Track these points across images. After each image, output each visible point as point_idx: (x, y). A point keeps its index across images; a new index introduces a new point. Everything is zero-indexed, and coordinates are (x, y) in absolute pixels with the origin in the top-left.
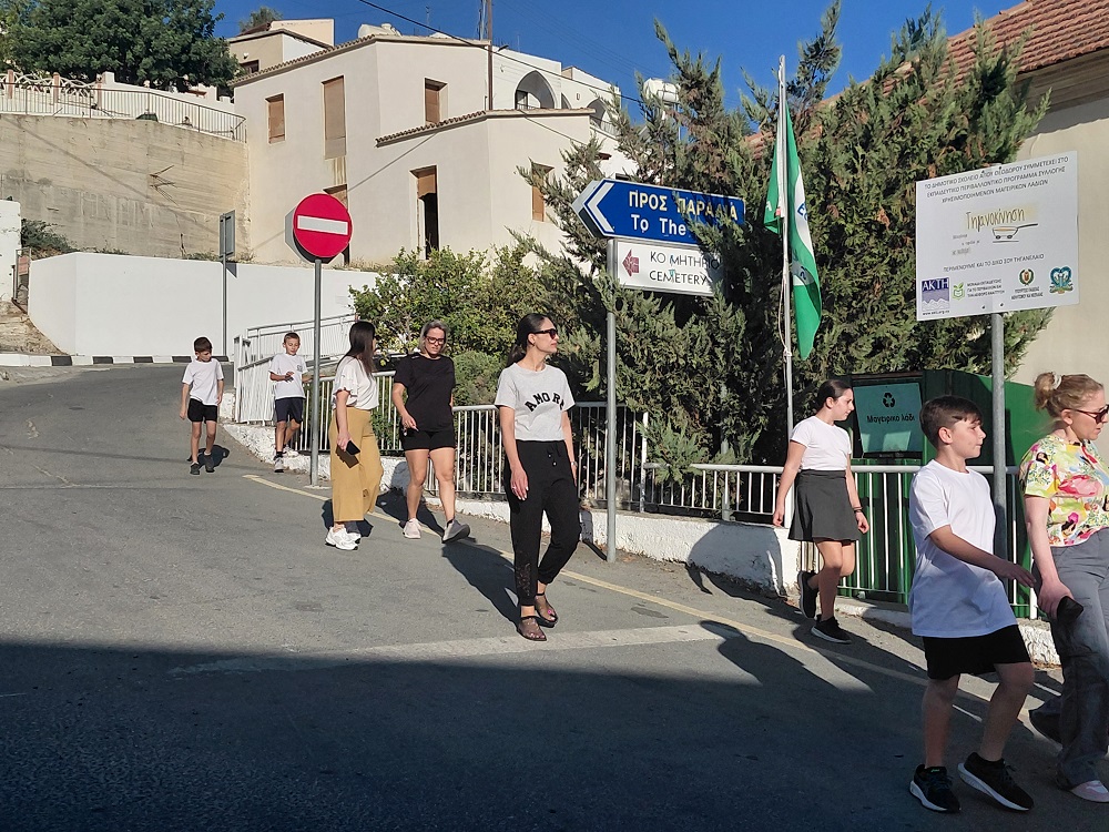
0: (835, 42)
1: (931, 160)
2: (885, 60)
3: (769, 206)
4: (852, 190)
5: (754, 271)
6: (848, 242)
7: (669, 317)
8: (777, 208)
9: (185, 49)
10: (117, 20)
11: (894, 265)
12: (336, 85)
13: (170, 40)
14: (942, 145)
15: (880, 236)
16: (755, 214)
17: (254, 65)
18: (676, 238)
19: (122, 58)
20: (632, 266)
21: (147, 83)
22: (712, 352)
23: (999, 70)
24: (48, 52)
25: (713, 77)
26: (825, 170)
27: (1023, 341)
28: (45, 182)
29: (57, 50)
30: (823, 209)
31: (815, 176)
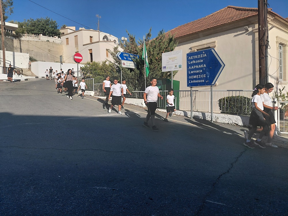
0: (151, 34)
1: (163, 50)
2: (157, 36)
3: (143, 56)
4: (153, 54)
5: (140, 65)
6: (153, 61)
7: (129, 71)
8: (144, 56)
9: (53, 31)
10: (42, 26)
11: (158, 64)
12: (76, 37)
13: (51, 29)
14: (165, 48)
15: (157, 60)
16: (141, 57)
17: (64, 33)
18: (130, 60)
19: (43, 32)
20: (124, 64)
21: (47, 36)
22: (135, 76)
23: (172, 38)
24: (32, 31)
25: (134, 38)
26: (150, 52)
27: (175, 74)
28: (32, 51)
29: (33, 30)
30: (149, 57)
31: (148, 52)
